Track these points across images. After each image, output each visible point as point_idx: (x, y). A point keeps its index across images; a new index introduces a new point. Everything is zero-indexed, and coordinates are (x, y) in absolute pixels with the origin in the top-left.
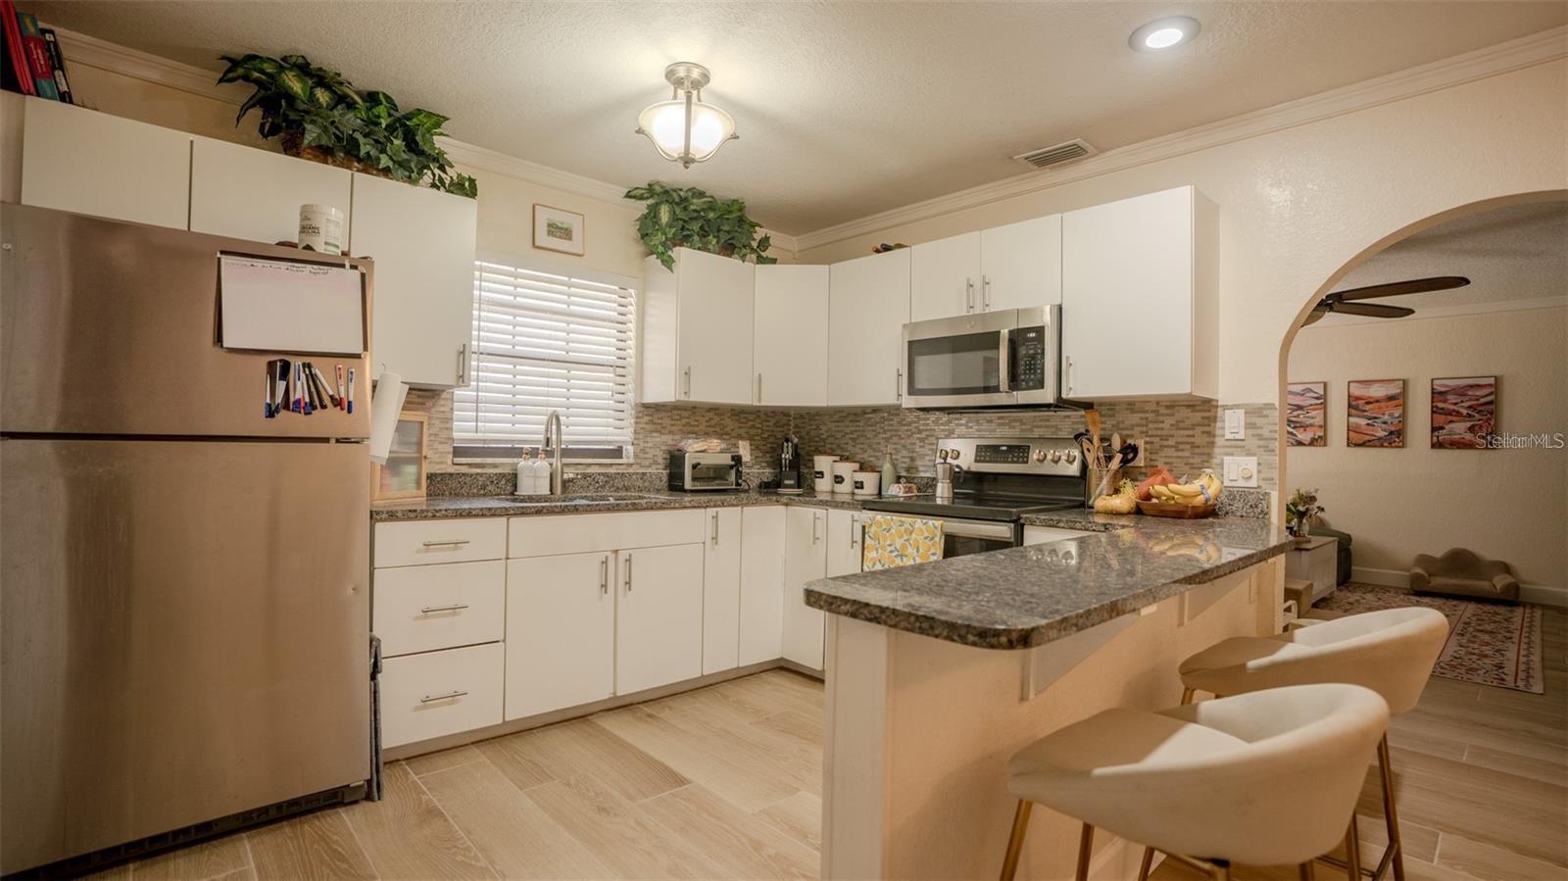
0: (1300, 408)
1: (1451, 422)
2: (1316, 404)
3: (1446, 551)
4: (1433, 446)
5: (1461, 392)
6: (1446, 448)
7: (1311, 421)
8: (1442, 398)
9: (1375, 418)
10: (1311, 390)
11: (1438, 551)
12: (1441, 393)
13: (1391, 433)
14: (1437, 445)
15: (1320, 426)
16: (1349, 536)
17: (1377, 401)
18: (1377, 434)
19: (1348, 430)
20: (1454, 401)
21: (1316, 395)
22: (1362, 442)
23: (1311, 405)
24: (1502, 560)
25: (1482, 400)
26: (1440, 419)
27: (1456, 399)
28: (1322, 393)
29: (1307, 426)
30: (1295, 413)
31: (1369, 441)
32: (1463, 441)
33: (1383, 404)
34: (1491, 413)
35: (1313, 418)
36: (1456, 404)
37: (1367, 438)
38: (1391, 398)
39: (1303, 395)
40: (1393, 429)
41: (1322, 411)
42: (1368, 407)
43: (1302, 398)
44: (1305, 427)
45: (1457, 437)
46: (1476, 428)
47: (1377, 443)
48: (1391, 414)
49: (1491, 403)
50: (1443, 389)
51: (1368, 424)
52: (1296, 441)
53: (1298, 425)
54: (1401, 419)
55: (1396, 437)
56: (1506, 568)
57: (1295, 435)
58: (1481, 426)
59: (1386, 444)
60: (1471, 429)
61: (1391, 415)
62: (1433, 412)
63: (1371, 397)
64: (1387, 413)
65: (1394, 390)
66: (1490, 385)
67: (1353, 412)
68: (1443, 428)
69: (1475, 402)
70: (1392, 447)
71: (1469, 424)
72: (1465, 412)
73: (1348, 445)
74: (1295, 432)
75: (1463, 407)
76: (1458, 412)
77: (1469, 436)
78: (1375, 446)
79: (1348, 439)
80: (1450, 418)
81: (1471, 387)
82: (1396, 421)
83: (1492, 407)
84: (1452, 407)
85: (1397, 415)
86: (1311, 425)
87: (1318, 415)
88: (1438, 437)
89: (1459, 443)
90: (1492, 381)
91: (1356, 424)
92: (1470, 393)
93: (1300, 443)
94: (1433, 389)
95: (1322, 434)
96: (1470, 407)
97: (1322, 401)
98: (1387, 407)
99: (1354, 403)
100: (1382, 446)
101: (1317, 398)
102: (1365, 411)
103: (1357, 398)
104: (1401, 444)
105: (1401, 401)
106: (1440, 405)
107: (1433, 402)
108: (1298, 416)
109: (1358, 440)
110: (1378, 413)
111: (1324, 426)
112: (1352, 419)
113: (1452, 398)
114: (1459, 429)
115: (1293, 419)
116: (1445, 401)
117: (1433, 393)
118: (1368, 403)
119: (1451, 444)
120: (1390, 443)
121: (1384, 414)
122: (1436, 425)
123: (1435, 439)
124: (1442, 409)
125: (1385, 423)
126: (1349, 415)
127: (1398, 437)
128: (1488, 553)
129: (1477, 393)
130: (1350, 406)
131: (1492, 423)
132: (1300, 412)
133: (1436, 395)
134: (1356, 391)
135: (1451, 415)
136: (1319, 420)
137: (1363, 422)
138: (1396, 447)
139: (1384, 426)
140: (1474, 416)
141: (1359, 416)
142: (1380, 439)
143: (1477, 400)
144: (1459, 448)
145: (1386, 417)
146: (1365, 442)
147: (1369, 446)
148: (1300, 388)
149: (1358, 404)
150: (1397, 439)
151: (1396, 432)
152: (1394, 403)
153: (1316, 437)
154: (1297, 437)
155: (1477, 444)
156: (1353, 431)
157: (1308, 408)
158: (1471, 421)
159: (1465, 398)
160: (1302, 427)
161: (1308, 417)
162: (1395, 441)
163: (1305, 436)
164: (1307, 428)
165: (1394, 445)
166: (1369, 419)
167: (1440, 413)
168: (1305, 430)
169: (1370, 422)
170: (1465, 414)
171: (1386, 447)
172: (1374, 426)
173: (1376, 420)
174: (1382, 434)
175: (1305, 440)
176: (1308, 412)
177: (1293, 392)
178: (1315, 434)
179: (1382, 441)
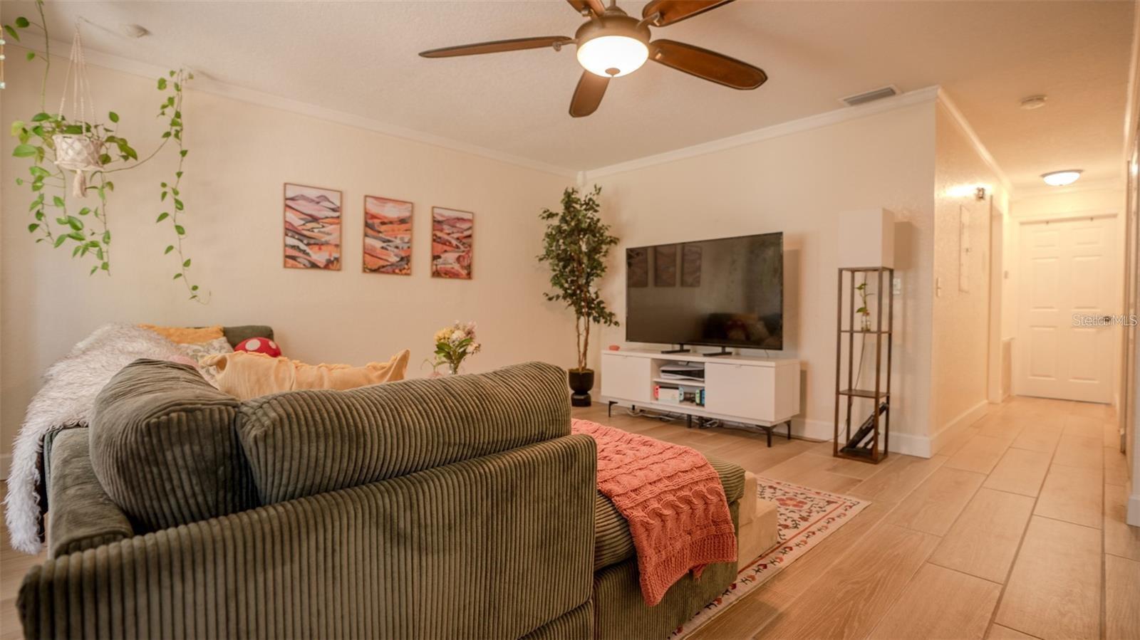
0: (315, 219)
1: (445, 251)
2: (332, 217)
4: (433, 275)
5: (455, 223)
6: (439, 277)
7: (325, 238)
8: (439, 227)
9: (389, 241)
10: (327, 199)
12: (439, 222)
13: (402, 259)
14: (436, 274)
15: (335, 246)
17: (391, 223)
18: (390, 260)
19: (364, 253)
20: (448, 232)
21: (332, 206)
22: (376, 267)
23: (327, 218)
25: (465, 234)
26: (440, 247)
27: (449, 229)
28: (337, 204)
29: (322, 244)
30: (310, 225)
31: (383, 267)
32: (453, 271)
33: (396, 226)
34: (470, 247)
35: (328, 234)
36: (449, 234)
37: (382, 263)
38: (402, 221)
39: (318, 203)
40: (403, 255)
41: (338, 226)
42: (383, 228)
43: (317, 207)
44: (320, 245)
45: (450, 266)
46: (461, 259)
47: (389, 269)
49: (470, 236)
50: (440, 218)
51: (382, 248)
52: (310, 262)
53: (312, 241)
54: (409, 245)
55: (403, 265)
57: (308, 254)
58: (464, 258)
59: (397, 271)
60: (458, 259)
61: (402, 239)
62: (433, 240)
63: (385, 217)
64: (399, 236)
65: (403, 212)
66: (468, 221)
67: (370, 232)
68: (439, 257)
69: (461, 235)
70: (402, 274)
71: (457, 255)
72: (454, 242)
73: (364, 271)
74: (308, 251)
75: (453, 238)
76: (450, 243)
77: (457, 267)
78: (388, 273)
79: (364, 263)
80: (445, 248)
81: (457, 219)
82: (405, 246)
83: (471, 240)
84: (446, 237)
85: (406, 240)
86: (327, 243)
87: (333, 229)
88: (436, 265)
89: (450, 272)
90: (470, 216)
91: (371, 246)
92: (461, 226)
93: (314, 266)
94: (434, 217)
95: (336, 256)
96: (458, 239)
97: (338, 214)
98: (399, 230)
99: (370, 221)
100: (394, 272)
101: (333, 210)
102: (380, 232)
103: (373, 217)
104: (408, 271)
105: (408, 226)
106: (439, 234)
107: (433, 229)
108: (311, 230)
109: (375, 267)
110: (391, 236)
111: (339, 246)
112: (367, 240)
113: (447, 228)
114: (450, 258)
115: (306, 233)
116: (441, 230)
117: (434, 221)
118: (383, 223)
119: (445, 274)
120: (401, 270)
121: (396, 238)
122: (436, 254)
123: (434, 267)
124: (440, 238)
125: (397, 247)
126: (366, 235)
127: (407, 264)
130: (367, 225)
131: (470, 255)
132: (314, 225)
133: (437, 223)
134: (374, 208)
135: (445, 244)
136: (333, 238)
137: (378, 244)
138: (405, 274)
139: (396, 250)
140: (460, 248)
141: (374, 238)
142: (392, 265)
143: (462, 232)
144: (450, 277)
145: (398, 242)
146: (379, 268)
147: (383, 272)
148: (313, 194)
149: (374, 223)
150: (406, 267)
151: (405, 259)
152: (404, 226)
153: (332, 259)
154: (310, 256)
155: (462, 275)
156: (369, 254)
157: (324, 221)
158: (458, 252)
159: (455, 230)
160: (317, 244)
161: (324, 233)
162: (404, 268)
163: (320, 257)
164: (322, 247)
165: (404, 272)
166: (384, 242)
167: (438, 242)
168: (320, 249)
169: (384, 245)
170: (454, 245)
171: (397, 274)
172: (387, 249)
173: (390, 244)
174: (394, 259)
175: (320, 262)
176: (323, 227)
177: (303, 197)
178: (330, 255)
179: (394, 267)
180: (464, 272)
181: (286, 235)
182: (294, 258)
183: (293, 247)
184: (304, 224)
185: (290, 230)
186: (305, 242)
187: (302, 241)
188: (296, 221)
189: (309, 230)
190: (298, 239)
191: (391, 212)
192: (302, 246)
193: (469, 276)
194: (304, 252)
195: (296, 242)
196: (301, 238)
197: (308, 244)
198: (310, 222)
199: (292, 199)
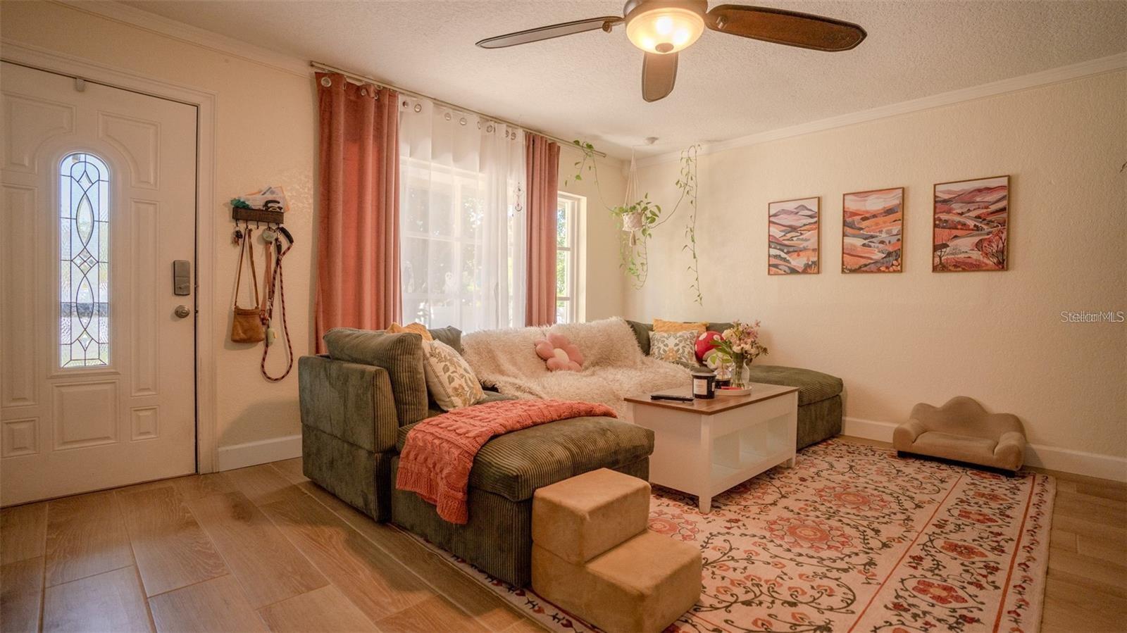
0: (793, 229)
1: (956, 237)
2: (810, 224)
3: (950, 399)
4: (935, 269)
5: (967, 198)
6: (950, 271)
7: (805, 244)
8: (946, 207)
9: (872, 237)
10: (805, 208)
11: (940, 400)
12: (945, 201)
13: (889, 254)
14: (940, 267)
15: (814, 250)
16: (841, 379)
17: (874, 216)
18: (873, 257)
19: (843, 253)
20: (960, 211)
21: (810, 213)
22: (857, 267)
23: (805, 225)
24: (1012, 412)
25: (993, 208)
26: (944, 234)
27: (961, 208)
28: (816, 210)
29: (801, 251)
30: (789, 235)
31: (866, 265)
32: (969, 260)
33: (880, 220)
34: (1003, 224)
35: (806, 240)
36: (962, 214)
37: (863, 261)
38: (889, 211)
39: (797, 213)
40: (891, 249)
41: (817, 231)
42: (864, 224)
43: (796, 217)
44: (798, 251)
45: (962, 256)
46: (985, 244)
47: (873, 267)
48: (887, 231)
49: (1003, 210)
50: (946, 197)
51: (864, 245)
52: (790, 268)
53: (791, 249)
54: (899, 237)
55: (894, 260)
56: (1018, 425)
57: (788, 261)
58: (990, 241)
59: (883, 269)
60: (979, 246)
61: (889, 232)
62: (935, 226)
63: (867, 212)
64: (884, 231)
65: (892, 201)
66: (1002, 187)
67: (848, 230)
68: (946, 246)
69: (985, 211)
70: (889, 272)
71: (976, 239)
72: (971, 223)
73: (843, 271)
74: (788, 258)
75: (969, 218)
76: (964, 225)
77: (976, 255)
78: (872, 272)
79: (843, 264)
80: (955, 232)
81: (980, 191)
82: (894, 240)
83: (1005, 215)
84: (958, 219)
85: (895, 232)
86: (805, 249)
87: (811, 235)
88: (940, 257)
89: (965, 264)
90: (1004, 182)
91: (852, 245)
92: (978, 199)
93: (793, 271)
94: (935, 197)
95: (815, 259)
96: (978, 217)
97: (816, 219)
98: (885, 222)
99: (849, 220)
100: (879, 271)
101: (811, 217)
102: (862, 229)
103: (854, 214)
104: (899, 268)
105: (899, 215)
106: (944, 217)
107: (935, 213)
108: (791, 239)
109: (854, 266)
110: (873, 230)
111: (818, 250)
112: (847, 240)
113: (957, 207)
114: (964, 246)
115: (786, 242)
116: (949, 212)
117: (935, 202)
118: (864, 219)
119: (955, 266)
120: (887, 268)
121: (881, 232)
122: (938, 242)
123: (937, 260)
124: (946, 221)
125: (882, 242)
126: (844, 235)
127: (896, 260)
128: (996, 404)
129: (986, 199)
130: (845, 224)
131: (1004, 236)
132: (793, 234)
133: (940, 204)
134: (853, 205)
135: (955, 228)
136: (812, 244)
137: (858, 242)
138: (894, 271)
139: (881, 246)
140: (982, 229)
141: (854, 236)
142: (876, 262)
143: (987, 208)
144: (964, 270)
145: (884, 236)
146: (860, 267)
147: (866, 272)
148: (791, 206)
149: (854, 221)
150: (895, 262)
151: (894, 254)
152: (893, 217)
153: (810, 263)
154: (790, 263)
155: (986, 264)
156: (848, 254)
157: (801, 229)
158: (979, 235)
159: (972, 207)
160: (796, 251)
161: (802, 240)
162: (893, 265)
163: (798, 262)
164: (801, 253)
165: (891, 269)
166: (865, 239)
167: (944, 228)
168: (798, 255)
169: (866, 242)
170: (972, 227)
171: (884, 272)
172: (870, 247)
173: (873, 240)
174: (879, 256)
175: (798, 267)
176: (801, 234)
177: (784, 212)
178: (808, 260)
179: (879, 265)
180: (991, 262)
181: (770, 247)
182: (776, 266)
183: (776, 257)
184: (784, 235)
185: (773, 242)
186: (785, 251)
187: (783, 251)
188: (777, 232)
189: (788, 240)
190: (779, 249)
191: (875, 204)
192: (783, 255)
193: (1002, 263)
194: (785, 260)
195: (778, 252)
196: (782, 247)
197: (788, 253)
198: (789, 232)
199: (775, 215)
